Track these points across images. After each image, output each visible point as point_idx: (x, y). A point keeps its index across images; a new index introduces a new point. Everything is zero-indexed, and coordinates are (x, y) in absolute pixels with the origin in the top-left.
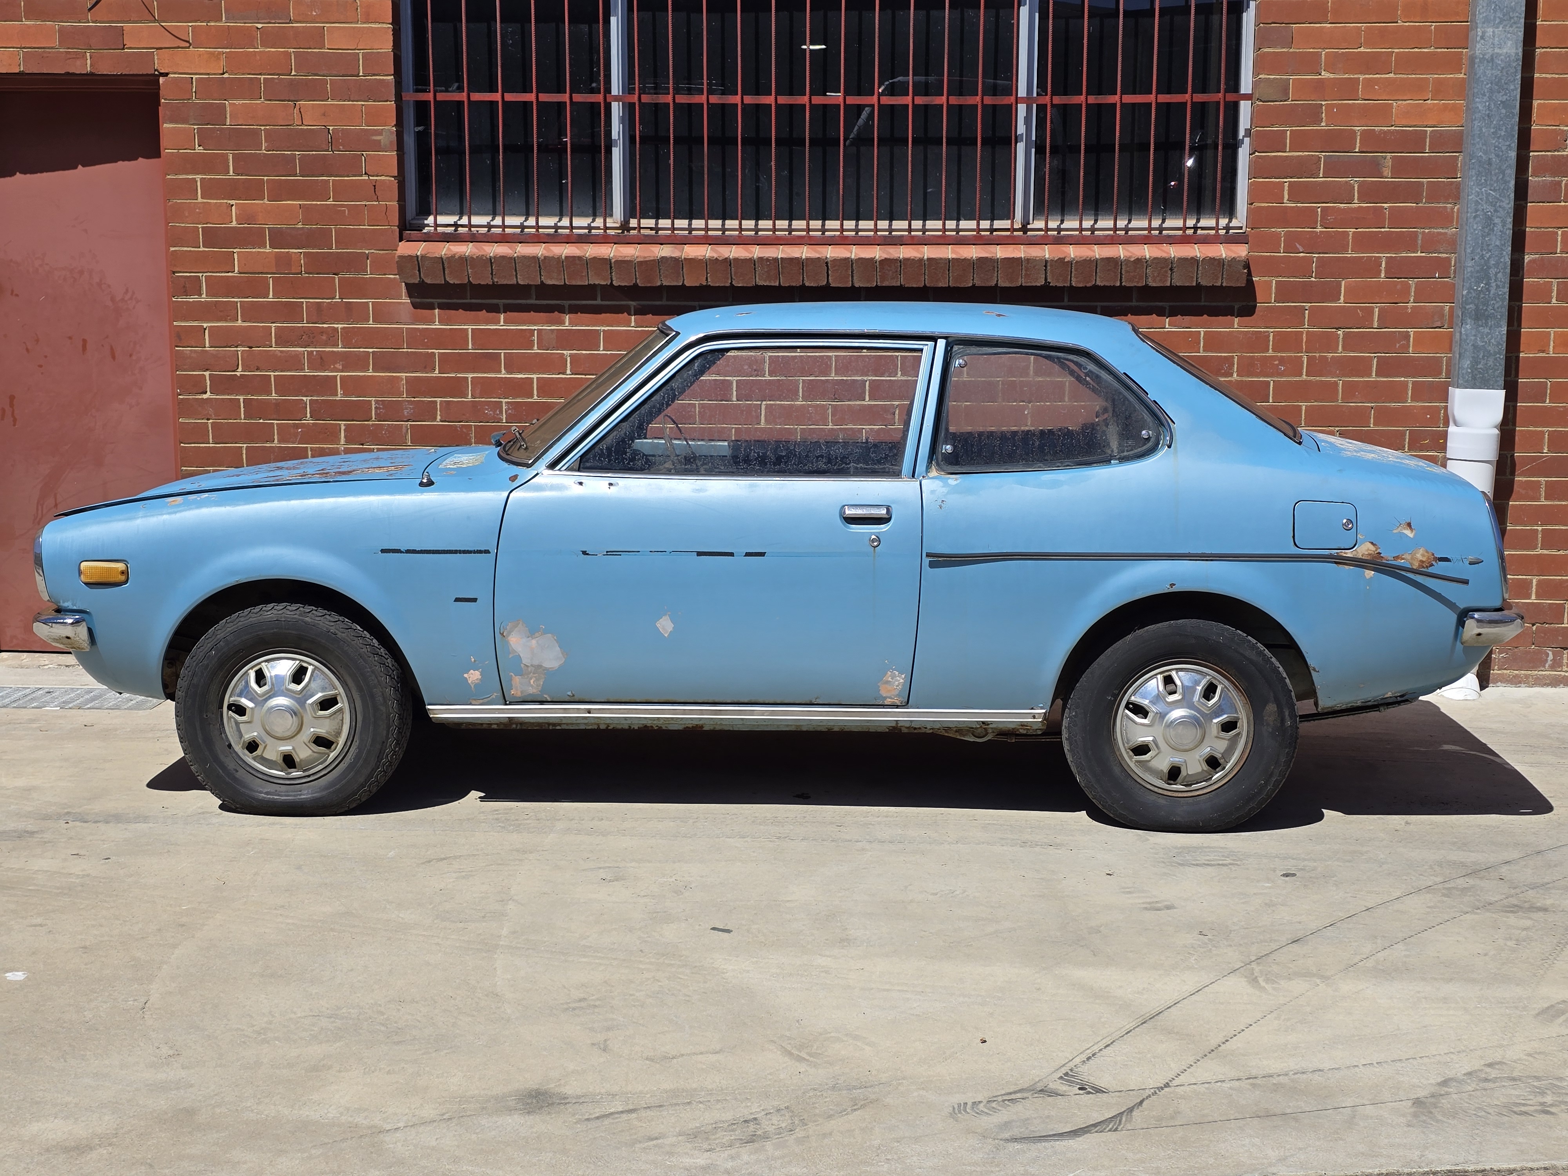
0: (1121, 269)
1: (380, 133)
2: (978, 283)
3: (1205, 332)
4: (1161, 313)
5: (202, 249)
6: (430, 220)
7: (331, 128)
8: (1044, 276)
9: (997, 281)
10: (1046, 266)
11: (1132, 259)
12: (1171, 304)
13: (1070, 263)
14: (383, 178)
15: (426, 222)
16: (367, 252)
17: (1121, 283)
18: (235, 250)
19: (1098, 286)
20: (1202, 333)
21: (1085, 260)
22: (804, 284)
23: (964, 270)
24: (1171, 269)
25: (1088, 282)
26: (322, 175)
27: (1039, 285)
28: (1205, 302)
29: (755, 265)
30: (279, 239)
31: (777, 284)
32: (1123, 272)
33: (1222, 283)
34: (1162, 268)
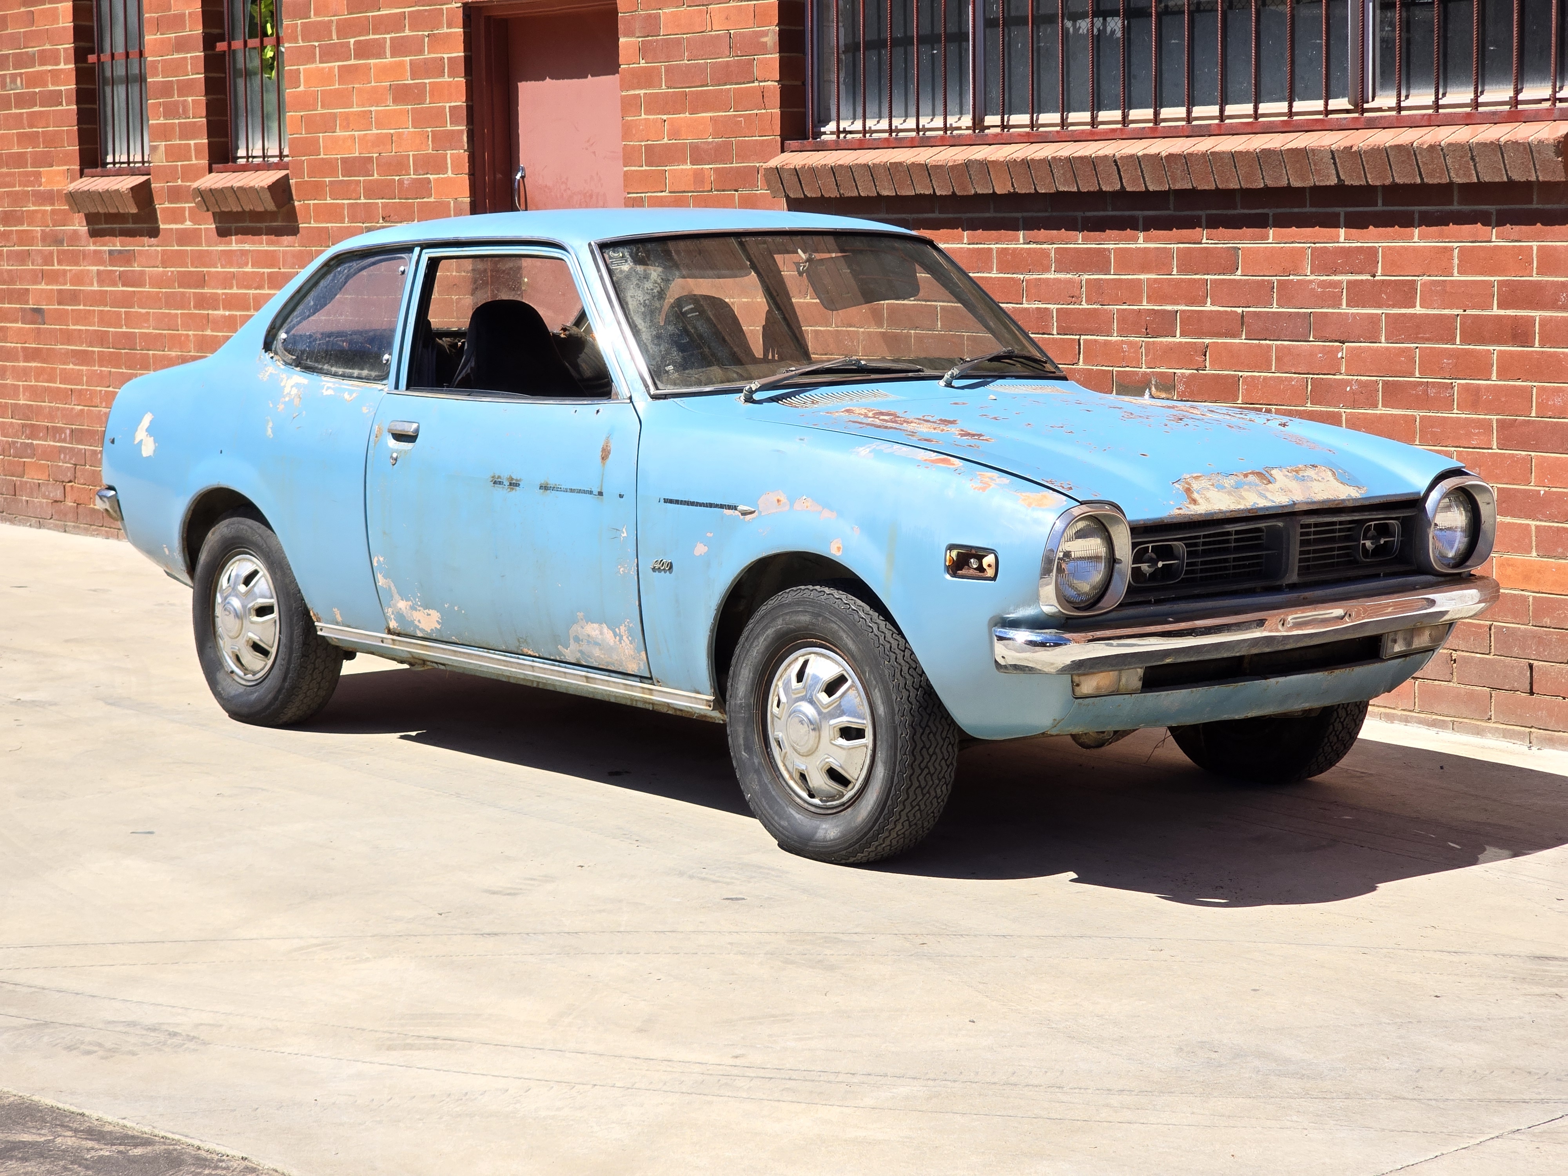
0: (1417, 160)
1: (765, 34)
2: (1271, 183)
3: (1538, 247)
4: (1486, 220)
5: (645, 168)
6: (832, 126)
7: (732, 32)
8: (1334, 172)
9: (1288, 180)
10: (1333, 158)
11: (1425, 147)
12: (1499, 207)
13: (1359, 153)
14: (769, 83)
15: (823, 129)
16: (758, 165)
17: (1422, 179)
18: (666, 168)
19: (1397, 185)
20: (1535, 249)
21: (1373, 149)
22: (1101, 189)
23: (1251, 166)
24: (1473, 159)
25: (1385, 179)
26: (725, 84)
27: (1332, 184)
28: (1538, 203)
29: (1050, 166)
30: (698, 155)
31: (1075, 189)
32: (1421, 165)
33: (1537, 177)
34: (1462, 157)
